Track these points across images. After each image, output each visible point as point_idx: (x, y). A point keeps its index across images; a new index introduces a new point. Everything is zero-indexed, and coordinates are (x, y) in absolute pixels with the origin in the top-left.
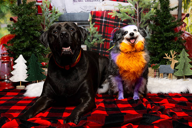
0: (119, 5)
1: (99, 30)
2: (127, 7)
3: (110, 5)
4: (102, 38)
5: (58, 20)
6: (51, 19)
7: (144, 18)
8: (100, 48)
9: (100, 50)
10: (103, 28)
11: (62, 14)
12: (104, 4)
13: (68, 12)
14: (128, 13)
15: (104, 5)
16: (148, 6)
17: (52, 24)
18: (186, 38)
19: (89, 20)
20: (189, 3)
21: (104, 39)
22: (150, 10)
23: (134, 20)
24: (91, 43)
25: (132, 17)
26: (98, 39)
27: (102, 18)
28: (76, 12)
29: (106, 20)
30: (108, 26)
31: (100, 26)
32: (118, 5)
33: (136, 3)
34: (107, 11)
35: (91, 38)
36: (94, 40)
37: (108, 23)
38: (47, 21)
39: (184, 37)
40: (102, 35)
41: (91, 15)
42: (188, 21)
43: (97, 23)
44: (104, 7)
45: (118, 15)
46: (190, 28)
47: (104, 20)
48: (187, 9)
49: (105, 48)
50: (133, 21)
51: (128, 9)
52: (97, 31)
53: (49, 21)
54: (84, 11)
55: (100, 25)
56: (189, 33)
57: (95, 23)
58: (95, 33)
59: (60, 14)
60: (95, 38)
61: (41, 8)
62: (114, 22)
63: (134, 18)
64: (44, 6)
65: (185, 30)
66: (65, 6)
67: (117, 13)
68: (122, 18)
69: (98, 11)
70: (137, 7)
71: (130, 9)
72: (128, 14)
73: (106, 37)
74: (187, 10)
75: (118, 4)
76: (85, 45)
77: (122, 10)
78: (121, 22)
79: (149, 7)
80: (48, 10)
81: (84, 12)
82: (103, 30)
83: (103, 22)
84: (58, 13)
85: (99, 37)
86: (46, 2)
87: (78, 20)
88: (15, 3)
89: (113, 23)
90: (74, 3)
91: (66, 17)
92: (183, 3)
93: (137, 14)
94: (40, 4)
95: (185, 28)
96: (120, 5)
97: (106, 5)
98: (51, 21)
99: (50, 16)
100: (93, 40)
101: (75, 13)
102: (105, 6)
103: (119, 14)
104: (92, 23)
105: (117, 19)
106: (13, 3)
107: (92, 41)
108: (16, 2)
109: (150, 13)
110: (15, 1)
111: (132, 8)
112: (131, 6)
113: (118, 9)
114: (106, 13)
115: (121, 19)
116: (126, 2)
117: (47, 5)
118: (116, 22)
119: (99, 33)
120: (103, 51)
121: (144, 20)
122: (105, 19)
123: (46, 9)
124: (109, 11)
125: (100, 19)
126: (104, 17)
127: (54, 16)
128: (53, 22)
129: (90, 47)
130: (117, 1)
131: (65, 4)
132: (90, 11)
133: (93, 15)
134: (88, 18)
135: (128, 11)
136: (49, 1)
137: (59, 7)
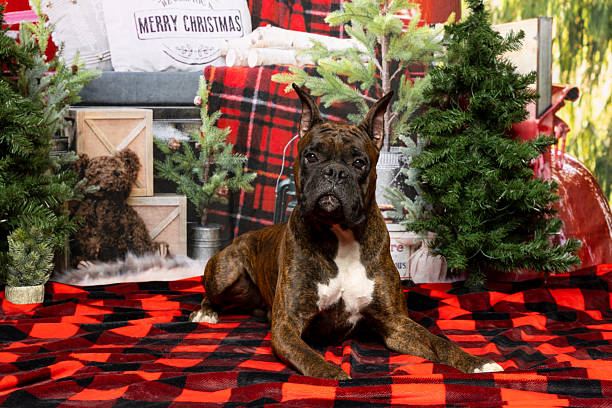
0: (314, 48)
1: (235, 140)
2: (346, 54)
3: (280, 46)
4: (246, 169)
5: (79, 99)
6: (52, 93)
7: (409, 96)
8: (240, 208)
9: (239, 216)
10: (250, 131)
11: (93, 77)
13: (116, 70)
14: (347, 77)
15: (259, 47)
16: (425, 53)
17: (55, 112)
18: (569, 180)
19: (196, 101)
20: (578, 49)
21: (255, 175)
24: (206, 187)
25: (363, 92)
26: (231, 175)
27: (248, 93)
28: (150, 70)
29: (262, 102)
30: (270, 125)
31: (239, 122)
32: (312, 45)
33: (379, 41)
34: (266, 67)
35: (204, 168)
36: (216, 177)
37: (272, 116)
38: (36, 99)
39: (559, 175)
40: (246, 158)
41: (207, 82)
42: (573, 118)
43: (228, 114)
44: (258, 52)
45: (311, 83)
46: (579, 142)
47: (255, 101)
48: (569, 70)
49: (256, 207)
50: (366, 108)
51: (348, 62)
52: (227, 142)
53: (44, 101)
54: (179, 65)
55: (241, 119)
56: (575, 160)
57: (220, 113)
58: (221, 150)
59: (87, 74)
60: (221, 168)
62: (293, 110)
63: (369, 96)
65: (564, 146)
66: (108, 46)
67: (306, 76)
68: (325, 94)
69: (233, 67)
70: (383, 55)
71: (355, 63)
72: (349, 81)
73: (264, 167)
74: (572, 72)
75: (313, 41)
76: (182, 193)
77: (327, 64)
78: (322, 109)
79: (427, 58)
80: (40, 59)
81: (180, 70)
82: (250, 138)
83: (254, 109)
84: (79, 71)
85: (235, 166)
86: (34, 29)
87: (155, 100)
89: (289, 113)
90: (144, 35)
91: (113, 85)
92: (556, 46)
93: (384, 83)
94: (11, 35)
95: (564, 141)
96: (318, 46)
97: (265, 47)
98: (53, 101)
99: (49, 81)
100: (211, 175)
101: (144, 74)
102: (261, 50)
103: (315, 79)
104: (210, 113)
107: (208, 182)
111: (364, 58)
112: (359, 53)
113: (309, 61)
114: (262, 74)
115: (322, 100)
116: (341, 34)
117: (37, 41)
119: (235, 150)
120: (249, 218)
121: (409, 105)
122: (259, 97)
124: (274, 67)
125: (241, 99)
126: (257, 90)
127: (66, 81)
128: (60, 106)
129: (200, 203)
130: (309, 30)
131: (106, 39)
132: (203, 67)
133: (215, 83)
134: (196, 95)
135: (347, 71)
136: (46, 24)
137: (84, 49)
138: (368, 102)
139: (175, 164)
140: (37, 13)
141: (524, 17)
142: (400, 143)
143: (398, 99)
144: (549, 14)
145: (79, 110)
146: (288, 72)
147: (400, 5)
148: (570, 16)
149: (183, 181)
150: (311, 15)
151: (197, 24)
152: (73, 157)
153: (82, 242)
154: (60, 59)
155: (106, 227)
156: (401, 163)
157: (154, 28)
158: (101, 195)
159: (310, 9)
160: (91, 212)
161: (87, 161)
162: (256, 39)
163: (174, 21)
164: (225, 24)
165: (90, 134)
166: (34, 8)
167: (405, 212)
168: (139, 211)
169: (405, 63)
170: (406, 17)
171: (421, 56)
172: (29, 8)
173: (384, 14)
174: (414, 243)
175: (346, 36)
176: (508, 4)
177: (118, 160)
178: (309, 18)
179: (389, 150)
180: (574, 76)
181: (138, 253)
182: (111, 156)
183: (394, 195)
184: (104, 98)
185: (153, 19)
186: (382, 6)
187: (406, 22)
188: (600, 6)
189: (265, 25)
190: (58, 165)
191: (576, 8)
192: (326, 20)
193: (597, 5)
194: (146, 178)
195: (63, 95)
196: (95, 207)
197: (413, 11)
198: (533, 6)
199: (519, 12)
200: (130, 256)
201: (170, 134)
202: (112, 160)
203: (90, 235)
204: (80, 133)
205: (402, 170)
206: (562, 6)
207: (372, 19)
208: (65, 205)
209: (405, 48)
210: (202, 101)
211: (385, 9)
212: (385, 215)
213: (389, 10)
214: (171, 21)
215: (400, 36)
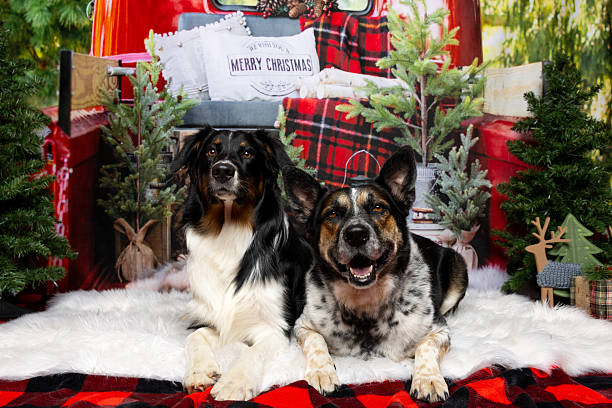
0: (368, 86)
1: (307, 156)
2: (393, 91)
3: (342, 84)
5: (182, 122)
6: (161, 117)
7: (442, 123)
10: (319, 149)
11: (194, 105)
12: (325, 80)
13: (213, 100)
14: (393, 109)
15: (325, 83)
16: (454, 89)
17: (162, 132)
19: (276, 125)
22: (460, 101)
23: (412, 130)
25: (406, 121)
27: (318, 119)
28: (240, 100)
29: (328, 127)
30: (335, 144)
31: (310, 142)
32: (366, 84)
33: (418, 80)
34: (331, 99)
37: (336, 137)
38: (147, 122)
40: (316, 171)
41: (285, 110)
43: (302, 135)
44: (325, 88)
45: (365, 112)
47: (323, 126)
50: (408, 133)
51: (394, 97)
52: (301, 157)
53: (154, 123)
54: (267, 98)
55: (311, 139)
57: (295, 134)
59: (190, 102)
61: (133, 83)
62: (352, 133)
63: (411, 123)
64: (143, 78)
66: (206, 80)
67: (362, 107)
68: (377, 121)
69: (305, 99)
70: (422, 91)
71: (400, 97)
72: (395, 111)
73: (330, 177)
75: (366, 80)
77: (377, 98)
78: (375, 133)
79: (456, 93)
80: (151, 90)
81: (263, 101)
82: (318, 155)
83: (321, 132)
84: (183, 100)
86: (149, 67)
88: (52, 67)
90: (235, 72)
91: (210, 111)
93: (423, 113)
94: (129, 71)
96: (371, 84)
97: (330, 83)
98: (161, 124)
99: (158, 108)
101: (235, 103)
102: (327, 86)
103: (369, 110)
104: (287, 135)
105: (361, 123)
106: (47, 68)
108: (57, 63)
109: (461, 111)
110: (53, 62)
111: (407, 93)
112: (403, 89)
113: (364, 96)
114: (328, 105)
115: (375, 126)
116: (388, 75)
117: (150, 76)
118: (359, 134)
119: (308, 164)
122: (326, 123)
123: (147, 88)
124: (337, 99)
125: (312, 124)
126: (324, 117)
127: (172, 108)
128: (167, 127)
130: (363, 73)
131: (205, 75)
132: (282, 99)
133: (291, 111)
134: (276, 120)
135: (394, 104)
136: (158, 64)
137: (188, 82)
138: (410, 128)
140: (151, 54)
141: (531, 61)
142: (435, 160)
143: (433, 126)
145: (182, 131)
146: (349, 103)
147: (435, 51)
150: (365, 60)
151: (277, 65)
154: (168, 91)
156: (437, 176)
157: (244, 67)
159: (364, 56)
162: (323, 77)
163: (259, 62)
164: (298, 65)
166: (149, 51)
167: (442, 215)
169: (439, 97)
170: (440, 61)
171: (452, 91)
172: (145, 51)
173: (423, 59)
174: (451, 239)
175: (393, 77)
176: (517, 51)
178: (364, 63)
179: (427, 165)
183: (432, 201)
185: (243, 61)
186: (421, 53)
187: (440, 65)
188: (588, 53)
189: (330, 67)
191: (569, 54)
192: (377, 64)
193: (586, 52)
195: (170, 119)
197: (445, 57)
199: (526, 58)
205: (438, 181)
207: (412, 63)
208: (168, 208)
209: (439, 85)
210: (281, 125)
211: (423, 55)
212: (427, 216)
213: (426, 56)
214: (256, 63)
215: (435, 76)
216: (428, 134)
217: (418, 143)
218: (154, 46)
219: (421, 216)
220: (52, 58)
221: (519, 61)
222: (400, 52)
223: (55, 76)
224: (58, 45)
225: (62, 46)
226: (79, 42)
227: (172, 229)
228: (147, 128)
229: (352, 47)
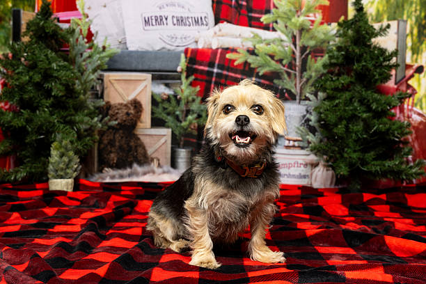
0: (254, 37)
1: (203, 95)
2: (274, 42)
3: (232, 36)
5: (106, 67)
6: (90, 63)
7: (313, 69)
10: (212, 89)
11: (115, 53)
13: (130, 49)
14: (274, 56)
15: (219, 36)
16: (323, 42)
17: (91, 74)
18: (416, 125)
19: (179, 69)
20: (424, 40)
23: (289, 74)
24: (184, 124)
25: (284, 66)
26: (199, 116)
28: (151, 50)
29: (220, 71)
30: (225, 85)
31: (205, 83)
32: (252, 35)
33: (295, 34)
34: (223, 49)
35: (182, 111)
36: (190, 117)
37: (226, 79)
38: (80, 66)
41: (186, 57)
42: (419, 84)
43: (199, 78)
44: (218, 40)
45: (251, 59)
46: (424, 100)
47: (215, 70)
48: (418, 54)
50: (286, 76)
51: (275, 47)
52: (197, 95)
53: (84, 68)
54: (172, 48)
55: (206, 81)
56: (421, 112)
57: (193, 77)
58: (194, 100)
59: (112, 51)
60: (193, 112)
62: (239, 76)
63: (288, 68)
65: (413, 103)
66: (124, 34)
67: (248, 55)
68: (260, 67)
69: (202, 49)
70: (297, 42)
71: (280, 47)
72: (276, 59)
74: (419, 56)
75: (253, 33)
76: (168, 127)
77: (261, 47)
78: (257, 76)
79: (326, 45)
80: (83, 41)
81: (169, 50)
83: (214, 75)
84: (107, 50)
85: (202, 111)
86: (80, 23)
87: (154, 69)
88: (7, 22)
89: (236, 78)
90: (146, 28)
91: (128, 58)
92: (409, 39)
93: (298, 60)
94: (65, 26)
95: (413, 100)
96: (256, 36)
97: (223, 36)
98: (90, 68)
99: (87, 55)
100: (186, 116)
101: (147, 52)
102: (220, 38)
103: (254, 57)
104: (187, 77)
105: (247, 69)
106: (3, 23)
107: (185, 120)
108: (10, 20)
110: (7, 19)
111: (285, 44)
112: (282, 41)
113: (250, 45)
114: (221, 53)
115: (258, 70)
116: (271, 29)
117: (81, 30)
118: (245, 77)
119: (202, 101)
121: (313, 74)
122: (218, 68)
123: (79, 40)
124: (227, 49)
125: (207, 69)
126: (217, 63)
127: (98, 56)
128: (94, 71)
129: (180, 133)
130: (251, 26)
131: (124, 29)
132: (183, 48)
133: (191, 59)
134: (178, 65)
135: (275, 52)
136: (87, 20)
137: (111, 35)
138: (287, 72)
139: (165, 109)
140: (81, 12)
141: (389, 19)
142: (307, 99)
143: (305, 70)
144: (405, 17)
145: (106, 74)
146: (237, 52)
147: (309, 10)
148: (419, 20)
149: (169, 119)
150: (252, 17)
151: (181, 21)
152: (102, 103)
153: (105, 156)
154: (95, 42)
155: (120, 147)
156: (307, 111)
157: (154, 23)
158: (118, 127)
159: (251, 12)
160: (112, 137)
161: (110, 106)
162: (217, 31)
163: (166, 19)
164: (197, 21)
165: (112, 89)
166: (80, 10)
167: (309, 143)
168: (142, 138)
169: (311, 47)
170: (313, 19)
171: (322, 43)
172: (77, 9)
173: (299, 16)
174: (315, 162)
175: (274, 30)
176: (378, 11)
177: (130, 105)
179: (299, 103)
180: (421, 58)
181: (140, 164)
182: (125, 103)
183: (302, 132)
184: (122, 67)
185: (153, 18)
186: (297, 11)
187: (313, 22)
189: (222, 22)
190: (92, 108)
191: (423, 15)
192: (262, 20)
194: (146, 117)
195: (96, 64)
196: (114, 134)
197: (317, 15)
198: (395, 13)
199: (385, 16)
200: (135, 165)
201: (162, 90)
202: (126, 105)
203: (111, 152)
204: (106, 88)
205: (308, 116)
206: (413, 13)
207: (290, 19)
208: (96, 133)
209: (311, 38)
210: (182, 70)
211: (299, 13)
212: (296, 144)
213: (301, 14)
214: (164, 19)
215: (308, 30)
216: (301, 77)
217: (293, 85)
218: (84, 6)
219: (292, 143)
220: (6, 14)
221: (379, 19)
222: (281, 10)
223: (9, 30)
224: (10, 5)
225: (14, 6)
226: (26, 3)
227: (99, 149)
228: (79, 71)
229: (242, 5)
